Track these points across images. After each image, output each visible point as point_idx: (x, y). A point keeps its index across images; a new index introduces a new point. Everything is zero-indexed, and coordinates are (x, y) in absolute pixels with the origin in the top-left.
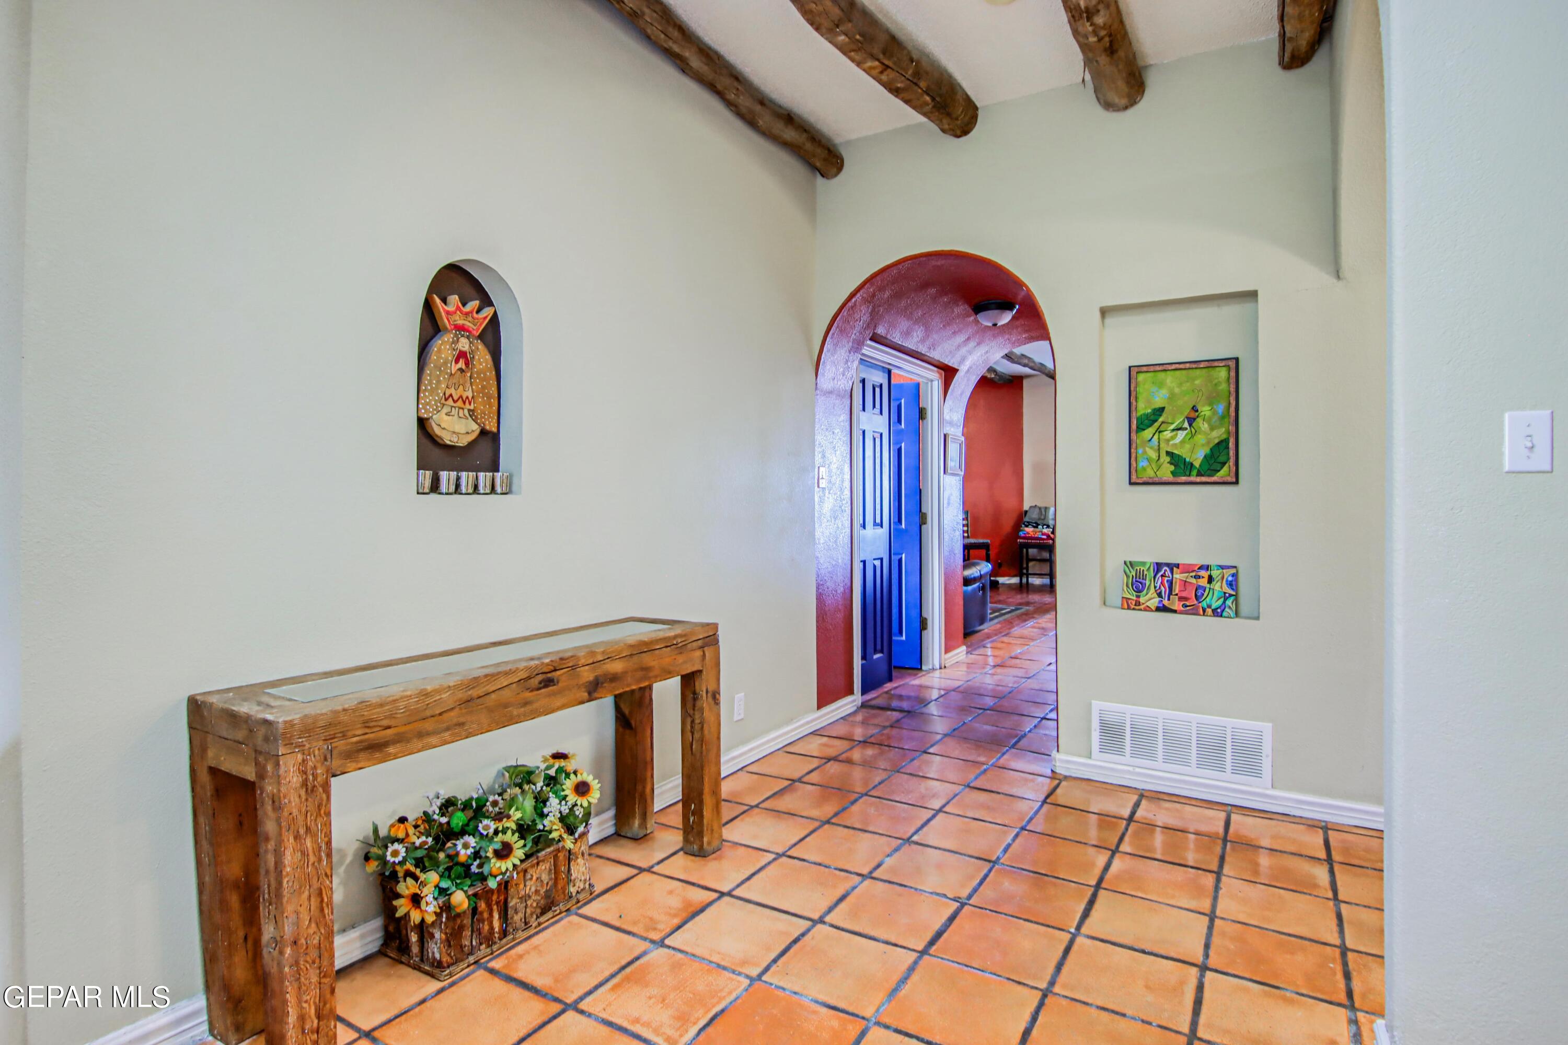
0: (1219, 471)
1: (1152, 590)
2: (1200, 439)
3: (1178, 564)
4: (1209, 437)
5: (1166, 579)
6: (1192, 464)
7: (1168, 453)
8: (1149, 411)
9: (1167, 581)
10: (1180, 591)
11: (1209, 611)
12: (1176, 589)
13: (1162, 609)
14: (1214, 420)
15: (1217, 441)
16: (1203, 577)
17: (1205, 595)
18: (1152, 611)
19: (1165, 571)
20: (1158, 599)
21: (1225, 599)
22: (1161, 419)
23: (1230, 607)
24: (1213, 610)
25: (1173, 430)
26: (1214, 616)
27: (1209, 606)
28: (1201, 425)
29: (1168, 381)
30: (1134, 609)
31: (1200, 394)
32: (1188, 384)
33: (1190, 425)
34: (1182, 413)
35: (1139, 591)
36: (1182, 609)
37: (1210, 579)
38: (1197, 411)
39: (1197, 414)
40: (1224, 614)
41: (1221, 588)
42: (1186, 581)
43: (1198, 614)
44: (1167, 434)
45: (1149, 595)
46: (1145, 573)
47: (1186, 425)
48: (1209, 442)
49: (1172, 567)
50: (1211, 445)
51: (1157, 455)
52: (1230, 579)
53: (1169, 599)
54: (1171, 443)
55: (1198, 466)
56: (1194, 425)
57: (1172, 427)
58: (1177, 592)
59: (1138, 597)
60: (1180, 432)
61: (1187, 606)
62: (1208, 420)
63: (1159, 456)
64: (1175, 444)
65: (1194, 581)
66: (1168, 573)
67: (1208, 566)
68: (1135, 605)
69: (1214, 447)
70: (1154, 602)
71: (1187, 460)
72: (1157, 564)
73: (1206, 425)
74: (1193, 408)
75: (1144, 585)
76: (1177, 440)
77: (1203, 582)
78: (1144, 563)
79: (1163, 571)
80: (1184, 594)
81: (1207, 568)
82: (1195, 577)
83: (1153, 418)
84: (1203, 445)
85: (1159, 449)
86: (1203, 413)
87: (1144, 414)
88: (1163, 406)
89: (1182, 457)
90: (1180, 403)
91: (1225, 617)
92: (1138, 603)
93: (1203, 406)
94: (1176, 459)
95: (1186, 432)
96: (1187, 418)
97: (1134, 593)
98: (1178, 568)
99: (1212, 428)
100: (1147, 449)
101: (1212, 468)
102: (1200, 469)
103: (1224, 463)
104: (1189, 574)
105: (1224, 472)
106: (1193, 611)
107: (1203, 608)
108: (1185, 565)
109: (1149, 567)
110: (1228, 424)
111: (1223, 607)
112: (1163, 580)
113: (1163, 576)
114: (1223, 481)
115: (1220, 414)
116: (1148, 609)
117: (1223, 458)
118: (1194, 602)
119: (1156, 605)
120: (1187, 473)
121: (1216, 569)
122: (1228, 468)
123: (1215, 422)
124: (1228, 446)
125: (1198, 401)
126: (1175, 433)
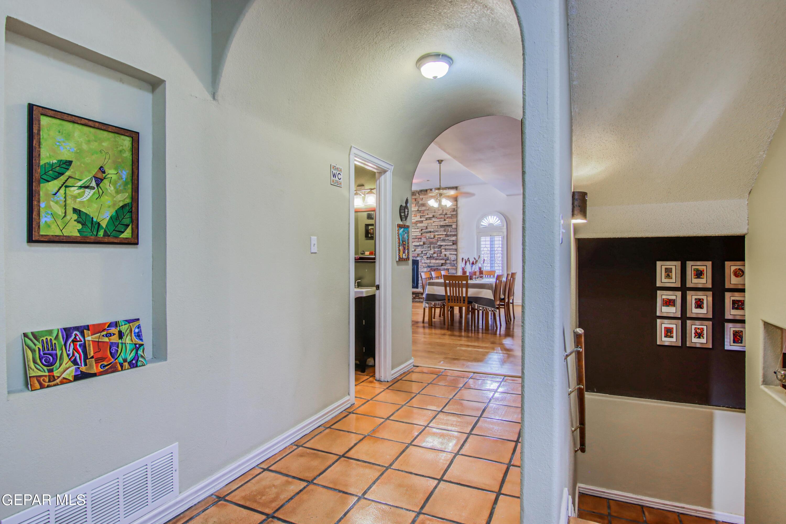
0: (123, 232)
1: (66, 359)
2: (107, 200)
3: (88, 326)
4: (115, 199)
5: (78, 343)
6: (99, 224)
7: (75, 210)
8: (55, 161)
9: (80, 345)
10: (95, 353)
11: (126, 365)
12: (91, 353)
13: (81, 376)
14: (119, 185)
15: (121, 204)
16: (114, 334)
17: (119, 351)
18: (70, 381)
19: (76, 335)
20: (73, 368)
21: (137, 349)
22: (68, 173)
23: (142, 356)
24: (129, 363)
25: (81, 187)
26: (131, 368)
27: (125, 360)
28: (108, 187)
29: (76, 134)
30: (48, 386)
31: (108, 157)
32: (96, 144)
33: (98, 185)
34: (89, 172)
35: (50, 364)
36: (103, 370)
37: (121, 335)
38: (104, 172)
39: (104, 175)
40: (139, 364)
41: (132, 341)
42: (98, 342)
43: (115, 371)
44: (74, 191)
45: (64, 366)
46: (54, 342)
47: (94, 184)
48: (114, 205)
49: (82, 329)
50: (117, 207)
51: (64, 211)
52: (137, 330)
53: (86, 365)
54: (78, 200)
55: (104, 226)
56: (101, 185)
57: (80, 184)
58: (92, 354)
59: (51, 371)
60: (87, 190)
61: (106, 366)
62: (115, 184)
63: (65, 213)
64: (81, 202)
65: (106, 339)
66: (80, 337)
67: (116, 322)
68: (50, 381)
69: (118, 209)
70: (71, 372)
71: (95, 220)
72: (65, 329)
73: (112, 188)
74: (100, 169)
75: (55, 356)
77: (115, 339)
78: (50, 332)
79: (73, 336)
80: (99, 355)
81: (115, 324)
82: (107, 336)
83: (58, 169)
84: (109, 207)
85: (65, 206)
86: (109, 176)
87: (48, 164)
88: (69, 159)
89: (89, 216)
90: (88, 160)
91: (140, 366)
92: (52, 378)
93: (110, 169)
94: (84, 218)
95: (94, 191)
97: (45, 368)
98: (88, 330)
99: (118, 192)
100: (52, 203)
101: (117, 229)
102: (107, 229)
103: (128, 226)
104: (100, 334)
105: (127, 234)
106: (113, 369)
107: (120, 363)
108: (94, 325)
109: (57, 335)
110: (130, 191)
111: (136, 358)
112: (75, 346)
113: (75, 341)
114: (126, 242)
115: (124, 180)
116: (65, 381)
117: (127, 221)
118: (110, 360)
119: (73, 374)
120: (95, 233)
121: (123, 324)
122: (129, 230)
123: (120, 186)
124: (131, 210)
125: (105, 163)
126: (82, 190)
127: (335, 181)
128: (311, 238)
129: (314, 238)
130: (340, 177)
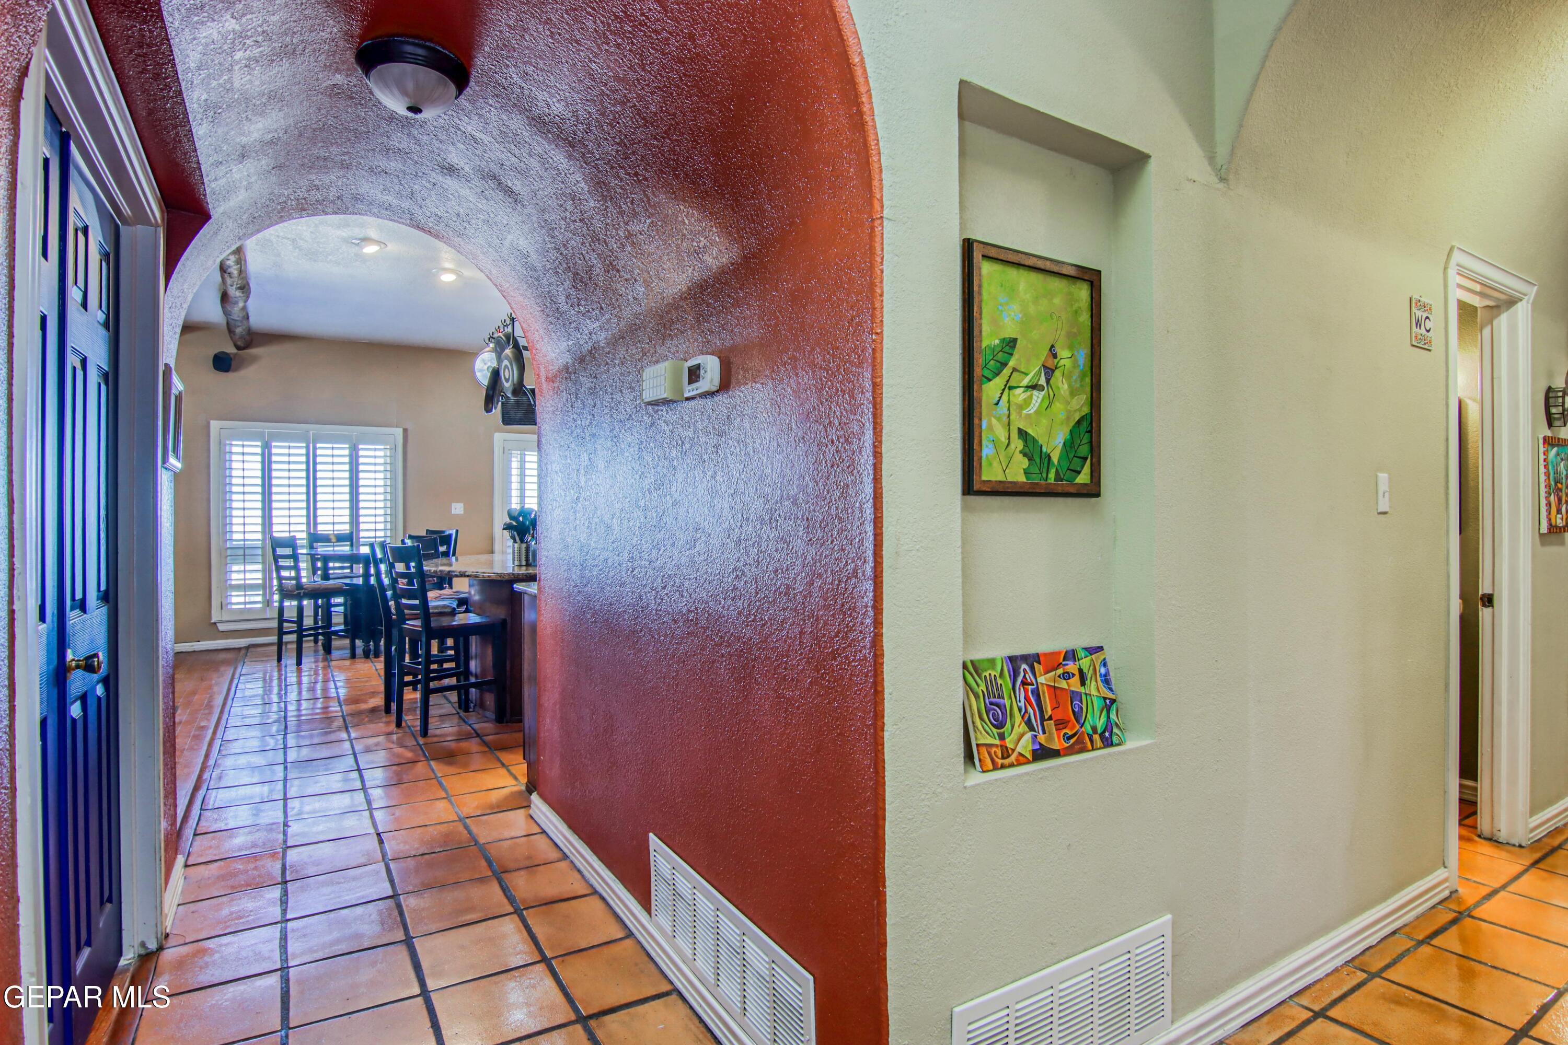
0: (1080, 472)
1: (1017, 716)
2: (1059, 409)
3: (1038, 655)
4: (1069, 407)
5: (1030, 687)
6: (1049, 457)
7: (1022, 433)
8: (997, 342)
9: (1033, 692)
10: (1053, 709)
11: (1097, 740)
12: (1048, 708)
13: (1042, 753)
14: (1074, 378)
15: (1077, 417)
16: (1073, 675)
17: (1085, 709)
18: (1028, 761)
19: (1025, 670)
20: (1029, 735)
21: (1108, 709)
22: (1012, 363)
23: (1117, 725)
24: (1100, 735)
25: (1027, 387)
26: (1104, 746)
28: (1060, 384)
29: (1022, 287)
30: (1003, 767)
31: (1060, 326)
32: (1045, 302)
33: (1048, 382)
34: (1037, 357)
35: (1000, 725)
36: (1067, 745)
37: (1082, 677)
38: (1055, 356)
39: (1056, 361)
40: (1115, 739)
41: (1099, 691)
42: (1054, 687)
43: (1083, 750)
44: (1019, 395)
45: (1017, 730)
46: (1000, 681)
47: (1042, 381)
48: (1068, 418)
49: (1033, 659)
50: (1072, 423)
51: (1007, 435)
52: (1103, 671)
53: (1044, 733)
54: (1024, 412)
55: (1056, 461)
56: (1052, 381)
57: (1026, 382)
58: (1050, 712)
59: (1002, 737)
60: (1035, 392)
61: (1070, 738)
62: (1069, 377)
63: (1009, 438)
64: (1028, 417)
65: (1063, 684)
66: (1029, 677)
67: (1073, 651)
69: (1074, 427)
70: (1027, 743)
71: (1044, 449)
72: (1010, 659)
73: (1066, 386)
74: (1050, 349)
75: (1003, 710)
76: (1031, 410)
77: (1075, 685)
78: (992, 662)
79: (1022, 674)
80: (1059, 715)
81: (1071, 655)
82: (1064, 678)
83: (1001, 356)
84: (1062, 423)
85: (1009, 425)
86: (1062, 362)
87: (990, 347)
88: (1014, 336)
89: (1037, 442)
90: (1035, 335)
91: (1116, 745)
92: (1006, 753)
93: (1063, 348)
94: (1031, 445)
95: (1043, 393)
96: (1044, 366)
97: (995, 731)
98: (1039, 662)
99: (1073, 393)
100: (994, 421)
101: (1071, 467)
102: (1059, 468)
103: (1085, 459)
104: (1053, 673)
105: (1083, 478)
106: (1078, 745)
107: (1088, 734)
108: (1045, 655)
109: (1002, 670)
110: (1088, 389)
111: (1109, 726)
112: (1026, 691)
113: (1024, 683)
114: (1085, 492)
115: (1081, 367)
116: (1022, 761)
117: (1084, 450)
118: (1074, 727)
119: (1030, 748)
120: (1044, 475)
121: (1083, 656)
122: (1087, 469)
123: (1076, 381)
124: (1089, 429)
125: (1057, 337)
126: (1028, 393)
127: (1420, 337)
128: (1377, 476)
129: (1383, 476)
130: (1429, 325)
